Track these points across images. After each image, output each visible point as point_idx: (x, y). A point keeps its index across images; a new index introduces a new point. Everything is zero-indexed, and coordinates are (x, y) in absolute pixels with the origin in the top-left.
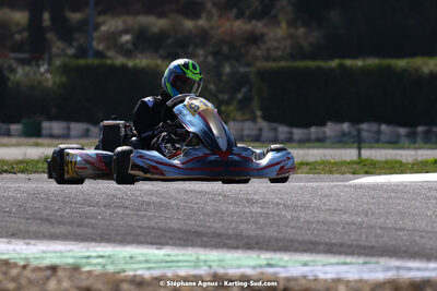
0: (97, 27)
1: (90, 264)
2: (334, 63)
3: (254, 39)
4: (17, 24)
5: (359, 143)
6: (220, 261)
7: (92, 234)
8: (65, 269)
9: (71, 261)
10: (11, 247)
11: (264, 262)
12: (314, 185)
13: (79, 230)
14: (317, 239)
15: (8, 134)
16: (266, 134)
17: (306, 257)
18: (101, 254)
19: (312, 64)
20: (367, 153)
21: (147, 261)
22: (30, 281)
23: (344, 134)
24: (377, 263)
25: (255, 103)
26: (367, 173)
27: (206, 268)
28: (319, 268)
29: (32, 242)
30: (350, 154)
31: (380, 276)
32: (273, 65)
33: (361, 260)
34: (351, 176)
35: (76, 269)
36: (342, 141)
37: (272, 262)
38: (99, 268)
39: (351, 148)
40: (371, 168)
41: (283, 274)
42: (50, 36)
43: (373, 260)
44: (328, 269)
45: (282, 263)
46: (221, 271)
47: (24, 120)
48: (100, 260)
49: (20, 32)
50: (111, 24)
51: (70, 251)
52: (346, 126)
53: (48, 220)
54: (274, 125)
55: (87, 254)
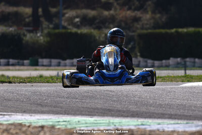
0: (64, 15)
1: (59, 125)
2: (173, 30)
3: (136, 20)
4: (27, 14)
5: (185, 67)
6: (120, 123)
7: (61, 111)
8: (47, 127)
9: (51, 123)
10: (23, 117)
11: (140, 123)
12: (164, 87)
13: (54, 109)
14: (165, 112)
15: (23, 65)
16: (142, 64)
17: (159, 121)
18: (65, 120)
19: (163, 31)
20: (189, 72)
21: (86, 123)
22: (31, 133)
23: (178, 63)
24: (193, 123)
25: (137, 50)
26: (189, 81)
27: (113, 126)
28: (166, 126)
29: (33, 115)
30: (181, 73)
31: (194, 129)
32: (145, 31)
33: (185, 122)
34: (181, 83)
35: (53, 127)
36: (177, 66)
37: (143, 123)
38: (64, 126)
39: (181, 70)
40: (190, 79)
41: (149, 128)
42: (42, 19)
43: (191, 122)
44: (170, 126)
45: (148, 124)
46: (120, 128)
47: (30, 58)
48: (64, 123)
49: (28, 17)
50: (70, 13)
51: (50, 119)
52: (179, 59)
53: (40, 104)
54: (146, 59)
55: (58, 120)
